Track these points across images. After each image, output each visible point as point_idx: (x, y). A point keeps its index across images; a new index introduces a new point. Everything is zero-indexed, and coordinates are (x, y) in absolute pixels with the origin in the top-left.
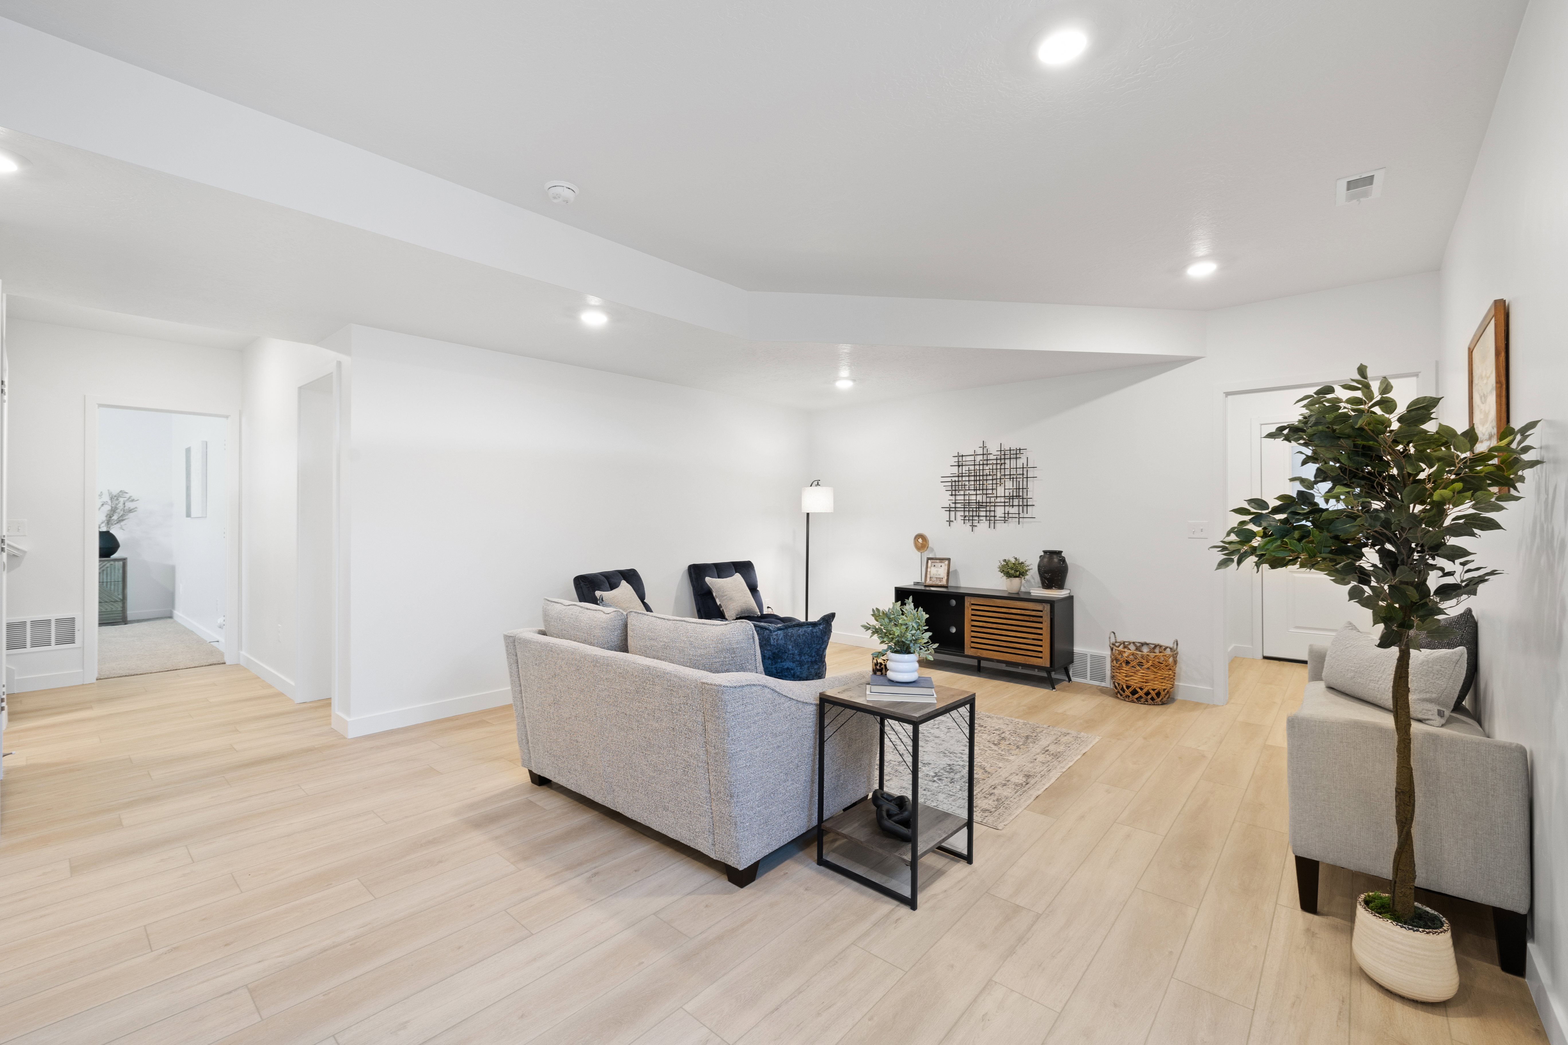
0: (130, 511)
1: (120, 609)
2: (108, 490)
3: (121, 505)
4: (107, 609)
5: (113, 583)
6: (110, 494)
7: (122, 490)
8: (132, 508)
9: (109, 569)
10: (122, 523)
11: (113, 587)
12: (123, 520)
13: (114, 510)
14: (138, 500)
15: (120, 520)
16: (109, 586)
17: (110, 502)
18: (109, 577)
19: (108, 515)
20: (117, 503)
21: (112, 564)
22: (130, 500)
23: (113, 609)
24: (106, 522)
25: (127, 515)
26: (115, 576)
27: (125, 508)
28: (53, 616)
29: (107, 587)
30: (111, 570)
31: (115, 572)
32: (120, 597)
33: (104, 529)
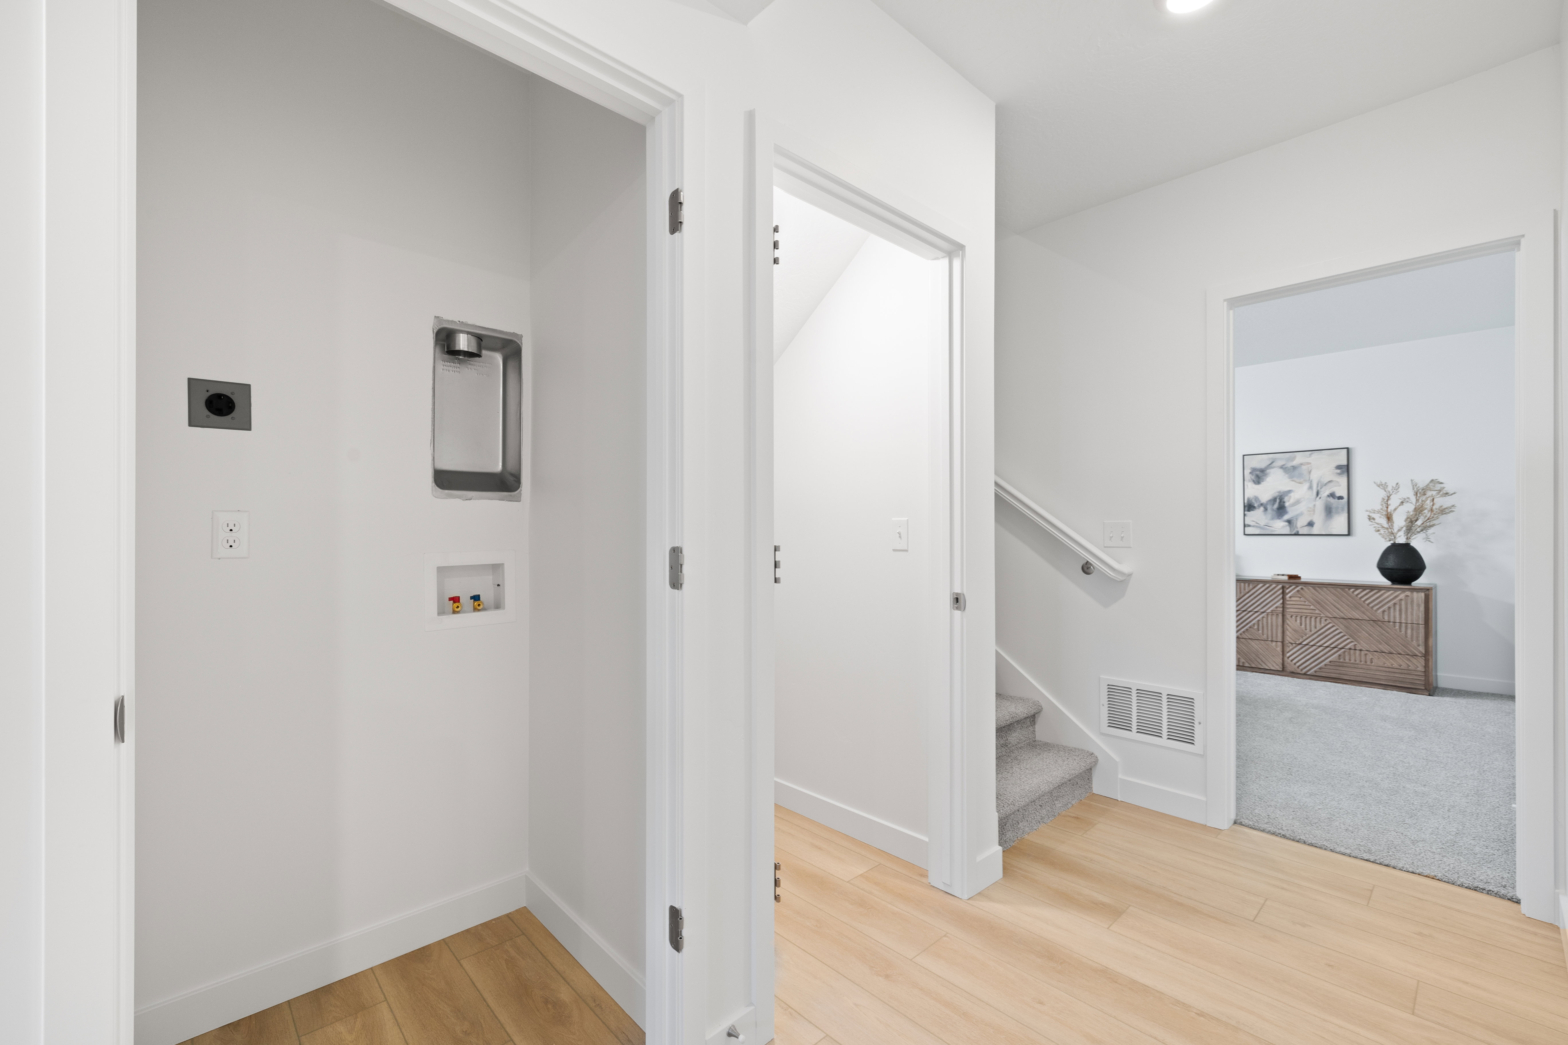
0: (1443, 511)
1: (1421, 668)
2: (1412, 481)
3: (1428, 503)
4: (1400, 666)
5: (1409, 626)
6: (1414, 485)
7: (1434, 478)
8: (1444, 507)
9: (1403, 602)
10: (1431, 531)
11: (1409, 631)
12: (1431, 526)
13: (1419, 510)
14: (1454, 493)
15: (1424, 528)
16: (1403, 629)
17: (1413, 499)
18: (1403, 616)
19: (1408, 518)
20: (1424, 499)
21: (1407, 596)
22: (1441, 493)
23: (1410, 666)
24: (1404, 529)
25: (1437, 518)
26: (1412, 614)
27: (1434, 507)
28: (1166, 687)
29: (1400, 631)
30: (1406, 604)
31: (1412, 609)
32: (1422, 649)
33: (1401, 540)
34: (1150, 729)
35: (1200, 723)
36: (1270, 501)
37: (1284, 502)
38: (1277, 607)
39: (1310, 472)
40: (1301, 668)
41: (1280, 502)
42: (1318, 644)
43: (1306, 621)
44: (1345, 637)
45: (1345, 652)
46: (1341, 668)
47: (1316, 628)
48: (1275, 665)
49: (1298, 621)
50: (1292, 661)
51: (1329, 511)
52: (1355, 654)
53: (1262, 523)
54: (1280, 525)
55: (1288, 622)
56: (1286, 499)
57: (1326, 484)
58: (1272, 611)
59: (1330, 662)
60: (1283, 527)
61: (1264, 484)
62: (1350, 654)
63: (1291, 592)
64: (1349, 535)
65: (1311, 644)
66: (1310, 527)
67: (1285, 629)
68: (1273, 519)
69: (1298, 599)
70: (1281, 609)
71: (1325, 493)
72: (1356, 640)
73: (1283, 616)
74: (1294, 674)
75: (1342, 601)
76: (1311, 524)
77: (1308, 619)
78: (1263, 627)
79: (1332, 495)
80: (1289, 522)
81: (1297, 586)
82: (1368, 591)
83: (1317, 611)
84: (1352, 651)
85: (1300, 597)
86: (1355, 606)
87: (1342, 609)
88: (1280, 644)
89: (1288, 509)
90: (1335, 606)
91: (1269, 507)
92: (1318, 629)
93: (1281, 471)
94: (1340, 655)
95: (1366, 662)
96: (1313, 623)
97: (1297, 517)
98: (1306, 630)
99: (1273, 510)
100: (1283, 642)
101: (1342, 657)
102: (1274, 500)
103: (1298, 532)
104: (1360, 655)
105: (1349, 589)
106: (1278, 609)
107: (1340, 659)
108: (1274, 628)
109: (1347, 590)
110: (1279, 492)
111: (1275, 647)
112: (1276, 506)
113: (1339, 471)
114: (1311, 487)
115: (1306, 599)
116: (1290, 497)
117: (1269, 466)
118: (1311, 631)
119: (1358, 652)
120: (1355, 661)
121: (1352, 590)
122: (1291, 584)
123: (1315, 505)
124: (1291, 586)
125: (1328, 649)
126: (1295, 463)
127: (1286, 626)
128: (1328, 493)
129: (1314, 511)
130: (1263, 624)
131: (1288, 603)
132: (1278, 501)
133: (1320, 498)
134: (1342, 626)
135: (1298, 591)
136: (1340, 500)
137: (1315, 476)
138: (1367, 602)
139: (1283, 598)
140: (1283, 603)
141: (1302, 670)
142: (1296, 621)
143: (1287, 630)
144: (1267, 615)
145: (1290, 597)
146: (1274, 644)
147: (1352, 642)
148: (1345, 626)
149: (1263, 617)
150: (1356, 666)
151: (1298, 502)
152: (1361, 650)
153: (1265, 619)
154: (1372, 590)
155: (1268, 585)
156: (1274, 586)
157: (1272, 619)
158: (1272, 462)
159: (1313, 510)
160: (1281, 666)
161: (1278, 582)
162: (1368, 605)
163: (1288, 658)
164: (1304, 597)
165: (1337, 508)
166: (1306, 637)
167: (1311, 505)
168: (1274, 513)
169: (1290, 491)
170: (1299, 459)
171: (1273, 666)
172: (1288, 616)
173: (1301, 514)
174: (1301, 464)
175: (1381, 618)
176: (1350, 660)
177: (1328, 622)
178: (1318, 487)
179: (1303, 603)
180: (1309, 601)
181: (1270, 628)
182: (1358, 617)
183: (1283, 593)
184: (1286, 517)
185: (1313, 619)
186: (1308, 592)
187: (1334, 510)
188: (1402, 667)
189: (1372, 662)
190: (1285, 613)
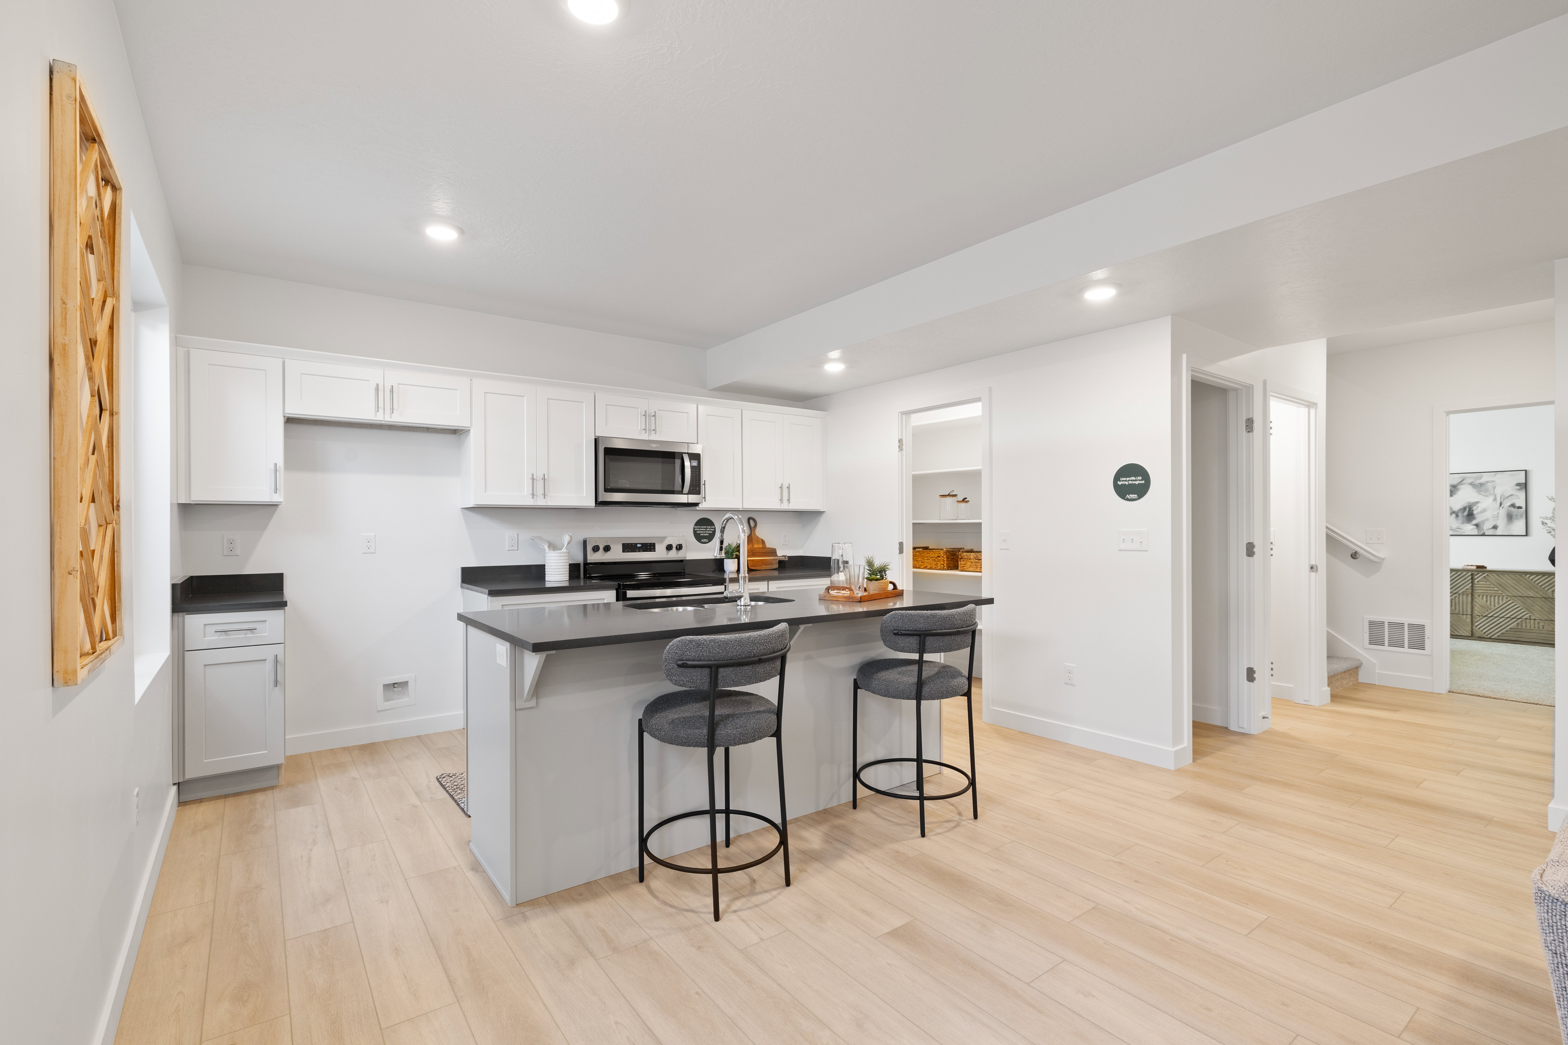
28: (1406, 620)
34: (1397, 643)
35: (1428, 638)
36: (1461, 509)
37: (1473, 511)
38: (1467, 589)
39: (1494, 488)
40: (1486, 634)
41: (1469, 510)
42: (1501, 616)
43: (1490, 599)
44: (1523, 610)
45: (1522, 621)
46: (1519, 633)
47: (1499, 604)
48: (1465, 632)
49: (1485, 599)
50: (1479, 629)
51: (1510, 517)
52: (1530, 622)
53: (1454, 527)
54: (1469, 528)
55: (1476, 600)
56: (1474, 508)
57: (1508, 497)
58: (1463, 592)
59: (1510, 629)
60: (1472, 529)
61: (1455, 497)
62: (1526, 623)
63: (1479, 578)
64: (1526, 535)
65: (1495, 616)
66: (1495, 530)
67: (1474, 606)
68: (1463, 523)
69: (1484, 583)
70: (1471, 591)
71: (1507, 503)
72: (1531, 613)
73: (1472, 595)
74: (1481, 639)
75: (1519, 584)
76: (1495, 527)
77: (1492, 598)
78: (1455, 604)
79: (1513, 505)
80: (1477, 525)
81: (1484, 574)
82: (1541, 576)
83: (1500, 592)
84: (1528, 620)
85: (1486, 582)
86: (1530, 588)
87: (1520, 590)
88: (1469, 617)
89: (1476, 516)
90: (1514, 588)
91: (1460, 514)
92: (1501, 604)
93: (1470, 486)
94: (1518, 624)
95: (1539, 628)
96: (1496, 601)
97: (1483, 522)
98: (1491, 605)
99: (1463, 516)
100: (1472, 615)
101: (1519, 625)
102: (1465, 509)
103: (1484, 533)
104: (1534, 623)
105: (1526, 575)
106: (1468, 591)
107: (1518, 626)
108: (1465, 605)
109: (1524, 576)
110: (1469, 503)
111: (1465, 619)
112: (1466, 513)
113: (1518, 487)
114: (1495, 499)
115: (1491, 583)
116: (1478, 506)
117: (1461, 483)
118: (1495, 606)
119: (1532, 621)
120: (1531, 627)
121: (1528, 576)
122: (1479, 572)
123: (1498, 513)
124: (1478, 574)
125: (1509, 619)
126: (1482, 481)
127: (1474, 603)
128: (1509, 504)
129: (1498, 517)
130: (1455, 602)
131: (1476, 586)
132: (1467, 509)
133: (1503, 508)
134: (1520, 602)
135: (1484, 577)
136: (1520, 509)
137: (1499, 491)
138: (1540, 584)
139: (1472, 582)
140: (1472, 586)
141: (1487, 635)
142: (1483, 599)
143: (1475, 606)
144: (1459, 595)
145: (1478, 582)
146: (1465, 616)
147: (1528, 613)
148: (1522, 602)
149: (1455, 597)
150: (1531, 631)
151: (1484, 511)
152: (1535, 619)
153: (1457, 598)
154: (1544, 576)
155: (1459, 573)
156: (1465, 573)
157: (1463, 598)
158: (1463, 480)
159: (1497, 517)
160: (1471, 633)
161: (1468, 571)
162: (1541, 586)
163: (1476, 626)
164: (1489, 582)
165: (1517, 515)
166: (1491, 611)
167: (1496, 513)
168: (1465, 518)
169: (1477, 503)
170: (1485, 478)
171: (1464, 633)
172: (1476, 596)
173: (1487, 520)
174: (1487, 482)
175: (1551, 595)
176: (1526, 627)
177: (1508, 599)
178: (1501, 499)
179: (1488, 586)
180: (1493, 585)
181: (1461, 605)
182: (1533, 595)
183: (1472, 578)
184: (1474, 522)
185: (1496, 598)
186: (1492, 577)
187: (1514, 517)
189: (1543, 628)
190: (1474, 594)
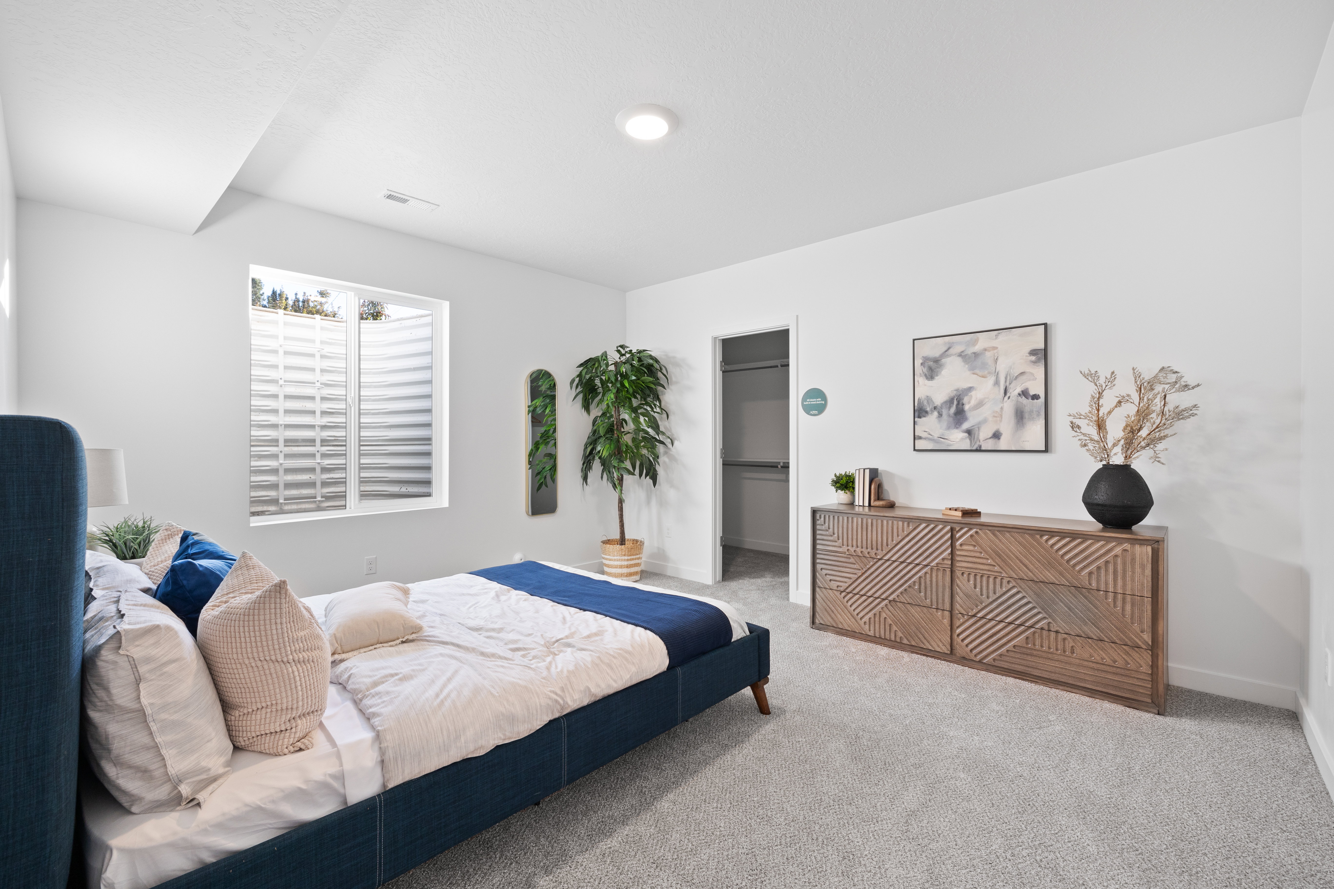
36: (945, 402)
37: (963, 404)
38: (943, 559)
39: (996, 361)
40: (975, 652)
41: (958, 404)
42: (998, 619)
43: (981, 582)
44: (1035, 611)
45: (1034, 633)
46: (1029, 658)
47: (995, 593)
48: (941, 645)
49: (972, 582)
50: (963, 640)
51: (1020, 417)
52: (1049, 636)
53: (936, 435)
54: (957, 438)
55: (958, 582)
56: (966, 400)
57: (1017, 377)
58: (937, 564)
59: (1014, 646)
60: (962, 439)
61: (938, 380)
62: (1041, 636)
63: (963, 536)
64: (1046, 450)
65: (989, 617)
66: (996, 440)
67: (955, 592)
68: (948, 428)
69: (971, 548)
70: (949, 562)
71: (1015, 390)
72: (1050, 616)
73: (952, 572)
74: (964, 661)
75: (1030, 553)
76: (997, 436)
77: (985, 579)
78: (926, 588)
79: (1024, 393)
80: (969, 432)
81: (970, 529)
82: (1068, 539)
83: (997, 568)
84: (1045, 633)
85: (975, 546)
86: (1049, 563)
87: (1031, 567)
88: (947, 614)
89: (969, 414)
90: (1021, 562)
91: (945, 412)
92: (998, 595)
93: (959, 360)
94: (1027, 638)
95: (1064, 651)
96: (991, 586)
97: (979, 425)
98: (982, 595)
99: (949, 415)
100: (951, 611)
101: (1030, 640)
102: (951, 401)
103: (980, 446)
104: (1056, 639)
105: (1041, 536)
106: (946, 562)
107: (1027, 643)
108: (940, 590)
109: (1038, 537)
110: (957, 390)
111: (941, 619)
112: (953, 410)
113: (1033, 358)
114: (997, 383)
115: (982, 548)
116: (971, 396)
117: (945, 354)
118: (988, 597)
119: (1053, 635)
120: (1049, 648)
121: (1045, 538)
122: (962, 526)
123: (1002, 408)
124: (962, 529)
125: (1012, 626)
126: (977, 348)
127: (956, 587)
128: (1019, 390)
129: (1001, 416)
130: (925, 583)
131: (958, 553)
132: (955, 402)
133: (1009, 398)
134: (1031, 593)
135: (972, 536)
136: (1036, 401)
137: (1002, 367)
138: (1067, 557)
139: (952, 546)
140: (952, 553)
141: (976, 656)
142: (969, 581)
143: (957, 593)
144: (932, 569)
145: (961, 545)
146: (940, 613)
147: (1045, 618)
148: (1035, 593)
149: (926, 573)
150: (1050, 656)
151: (980, 404)
152: (1057, 632)
153: (928, 576)
154: (1074, 539)
155: (932, 526)
156: (940, 527)
157: (937, 576)
158: (949, 348)
159: (999, 416)
160: (949, 648)
161: (945, 522)
162: (1068, 561)
163: (958, 635)
164: (980, 546)
165: (1031, 412)
166: (982, 606)
167: (997, 409)
168: (951, 419)
169: (970, 389)
170: (983, 342)
171: (938, 646)
172: (958, 573)
173: (985, 421)
174: (985, 350)
175: (1087, 583)
176: (1042, 646)
177: (1011, 585)
178: (1006, 382)
179: (978, 555)
180: (986, 552)
181: (934, 590)
182: (1053, 579)
183: (952, 537)
184: (966, 426)
185: (991, 580)
186: (985, 537)
187: (1026, 415)
188: (1117, 664)
189: (1073, 652)
190: (956, 569)
